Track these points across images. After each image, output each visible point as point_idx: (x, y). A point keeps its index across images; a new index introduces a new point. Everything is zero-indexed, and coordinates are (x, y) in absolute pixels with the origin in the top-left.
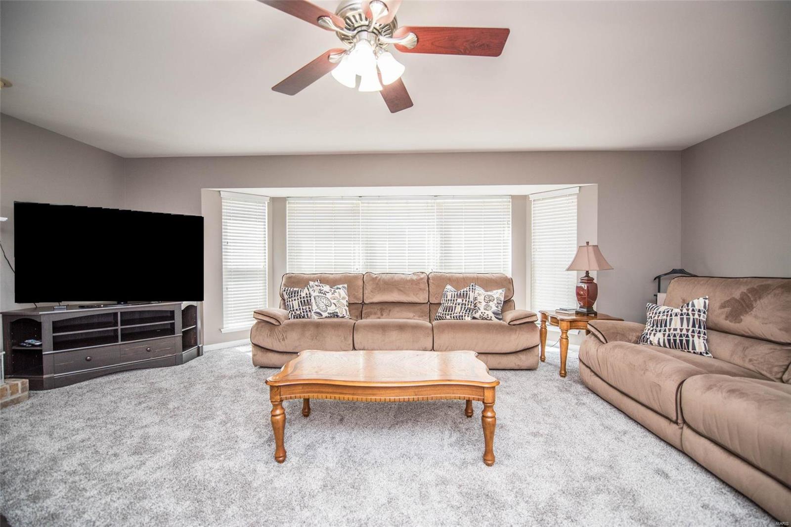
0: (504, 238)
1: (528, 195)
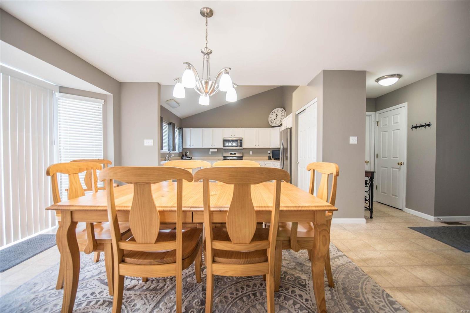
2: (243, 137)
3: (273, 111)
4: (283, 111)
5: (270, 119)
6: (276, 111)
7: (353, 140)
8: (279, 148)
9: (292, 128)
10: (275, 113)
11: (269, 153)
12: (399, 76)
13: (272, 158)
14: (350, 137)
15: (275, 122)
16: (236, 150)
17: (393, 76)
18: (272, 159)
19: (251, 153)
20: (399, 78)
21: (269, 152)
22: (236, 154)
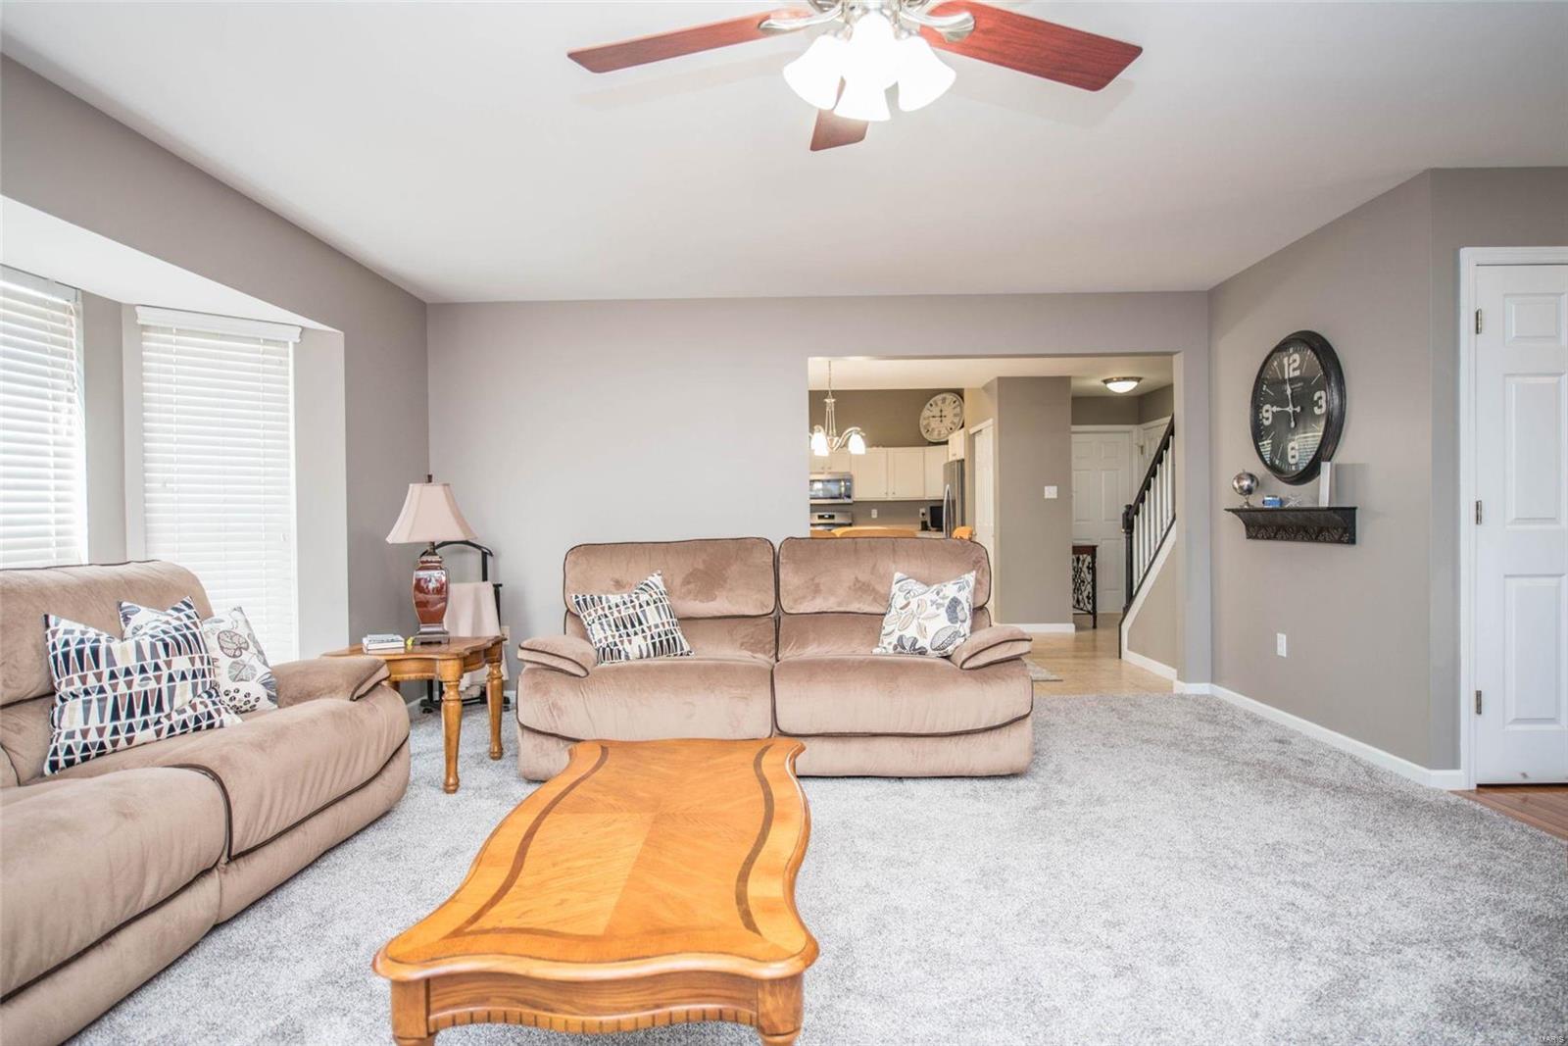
0: (58, 438)
1: (133, 307)
2: (852, 473)
3: (931, 402)
4: (957, 403)
5: (923, 423)
6: (939, 403)
7: (1051, 492)
8: (942, 501)
9: (963, 460)
10: (937, 405)
11: (923, 514)
12: (1138, 379)
13: (932, 526)
14: (1046, 488)
15: (936, 433)
16: (834, 508)
17: (1125, 379)
18: (932, 529)
19: (874, 513)
20: (1139, 381)
21: (922, 510)
22: (836, 517)
